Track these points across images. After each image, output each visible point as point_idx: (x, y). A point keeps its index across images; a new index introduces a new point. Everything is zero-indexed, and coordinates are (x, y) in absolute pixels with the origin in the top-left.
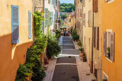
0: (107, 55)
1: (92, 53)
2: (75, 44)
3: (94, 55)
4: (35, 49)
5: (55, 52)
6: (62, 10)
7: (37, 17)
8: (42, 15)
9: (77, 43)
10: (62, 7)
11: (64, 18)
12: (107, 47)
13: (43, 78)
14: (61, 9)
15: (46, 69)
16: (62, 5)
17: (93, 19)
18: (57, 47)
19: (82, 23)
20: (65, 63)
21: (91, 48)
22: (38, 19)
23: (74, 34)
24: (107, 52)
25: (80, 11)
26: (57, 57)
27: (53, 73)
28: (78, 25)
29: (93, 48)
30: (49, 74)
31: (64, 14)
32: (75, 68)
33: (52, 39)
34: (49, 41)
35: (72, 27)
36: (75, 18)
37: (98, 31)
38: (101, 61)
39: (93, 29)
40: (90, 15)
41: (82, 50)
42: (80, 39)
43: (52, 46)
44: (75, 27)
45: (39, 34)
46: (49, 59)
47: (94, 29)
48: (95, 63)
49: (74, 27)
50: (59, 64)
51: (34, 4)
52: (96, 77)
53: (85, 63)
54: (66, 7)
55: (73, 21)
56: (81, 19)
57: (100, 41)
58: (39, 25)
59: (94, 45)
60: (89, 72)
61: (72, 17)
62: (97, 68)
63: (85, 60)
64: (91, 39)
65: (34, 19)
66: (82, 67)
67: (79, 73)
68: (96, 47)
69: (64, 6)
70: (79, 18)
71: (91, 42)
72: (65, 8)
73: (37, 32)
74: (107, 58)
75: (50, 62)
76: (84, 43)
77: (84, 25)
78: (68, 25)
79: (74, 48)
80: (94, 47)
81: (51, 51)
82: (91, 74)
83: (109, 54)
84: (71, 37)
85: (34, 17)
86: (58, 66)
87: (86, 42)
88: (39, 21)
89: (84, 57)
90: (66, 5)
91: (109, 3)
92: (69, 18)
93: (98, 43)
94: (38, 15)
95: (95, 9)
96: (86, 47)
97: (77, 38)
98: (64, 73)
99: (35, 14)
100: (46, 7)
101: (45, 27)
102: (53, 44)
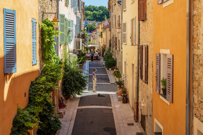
0: (162, 92)
1: (138, 88)
2: (110, 73)
3: (140, 92)
4: (43, 83)
5: (76, 87)
6: (88, 17)
7: (46, 28)
8: (55, 26)
9: (112, 72)
10: (89, 12)
11: (91, 30)
12: (161, 79)
13: (56, 131)
14: (87, 15)
15: (61, 115)
16: (89, 9)
17: (139, 32)
18: (79, 80)
19: (120, 39)
20: (92, 105)
21: (135, 81)
22: (48, 32)
23: (108, 58)
24: (162, 87)
25: (117, 19)
26: (80, 96)
27: (73, 122)
28: (114, 43)
29: (138, 80)
30: (67, 125)
31: (91, 23)
32: (110, 114)
33: (72, 66)
34: (66, 69)
35: (105, 46)
36: (110, 30)
38: (152, 102)
40: (134, 26)
41: (121, 84)
42: (118, 65)
43: (72, 77)
44: (110, 46)
45: (50, 58)
46: (67, 99)
47: (140, 48)
48: (142, 104)
49: (108, 46)
50: (83, 107)
51: (41, 7)
53: (125, 105)
54: (95, 11)
56: (119, 33)
57: (150, 69)
58: (50, 43)
59: (140, 75)
60: (132, 120)
61: (104, 28)
62: (145, 113)
63: (125, 100)
64: (136, 65)
65: (42, 32)
66: (121, 112)
67: (116, 121)
68: (144, 78)
69: (92, 11)
70: (116, 31)
71: (135, 70)
72: (93, 14)
73: (47, 55)
74: (161, 97)
75: (68, 104)
76: (123, 72)
77: (125, 42)
78: (98, 41)
79: (107, 80)
80: (140, 79)
81: (71, 85)
82: (135, 124)
83: (164, 90)
84: (102, 62)
85: (42, 29)
86: (82, 110)
87: (127, 71)
88: (50, 35)
89: (124, 96)
90: (95, 9)
91: (164, 5)
92: (100, 30)
93: (147, 72)
94: (48, 25)
95: (142, 16)
96: (128, 79)
97: (112, 64)
98: (92, 122)
99: (43, 25)
100: (61, 12)
101: (60, 45)
102: (73, 73)
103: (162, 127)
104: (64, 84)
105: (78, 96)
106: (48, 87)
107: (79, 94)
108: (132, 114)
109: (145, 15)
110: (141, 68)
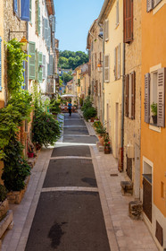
0: (151, 121)
1: (123, 130)
3: (125, 135)
5: (49, 134)
6: (63, 65)
7: (13, 49)
9: (92, 123)
10: (64, 59)
11: (67, 80)
12: (151, 103)
13: (25, 176)
14: (61, 62)
16: (64, 54)
17: (124, 61)
18: (52, 125)
21: (120, 122)
22: (16, 54)
23: (87, 107)
24: (152, 114)
25: (98, 57)
27: (45, 173)
29: (123, 120)
30: (38, 175)
31: (66, 72)
32: (90, 165)
33: (44, 110)
34: (37, 110)
35: (83, 96)
36: (90, 75)
37: (134, 80)
38: (140, 139)
39: (124, 81)
40: (118, 55)
41: (102, 132)
43: (43, 122)
44: (89, 93)
45: (17, 87)
47: (126, 79)
48: (128, 145)
49: (87, 94)
51: (8, 24)
52: (130, 176)
53: (108, 156)
54: (71, 58)
55: (85, 83)
56: (100, 72)
57: (137, 100)
58: (17, 68)
59: (125, 113)
60: (116, 171)
61: (83, 74)
62: (131, 156)
63: (108, 150)
64: (120, 102)
65: (8, 53)
67: (96, 172)
68: (130, 116)
69: (67, 57)
71: (120, 108)
72: (70, 61)
73: (14, 83)
74: (151, 127)
76: (105, 118)
77: (107, 79)
78: (75, 92)
80: (125, 118)
81: (42, 132)
82: (120, 174)
83: (155, 118)
85: (8, 50)
86: (55, 161)
87: (110, 114)
88: (17, 58)
89: (106, 145)
90: (71, 55)
91: (155, 11)
92: (78, 77)
93: (133, 104)
94: (16, 46)
95: (128, 39)
96: (111, 124)
97: (91, 114)
98: (67, 173)
99: (9, 45)
101: (30, 80)
102: (44, 118)
103: (151, 164)
104: (34, 130)
105: (51, 147)
106: (15, 116)
107: (52, 144)
108: (116, 165)
109: (132, 35)
110: (127, 104)
